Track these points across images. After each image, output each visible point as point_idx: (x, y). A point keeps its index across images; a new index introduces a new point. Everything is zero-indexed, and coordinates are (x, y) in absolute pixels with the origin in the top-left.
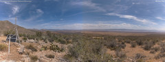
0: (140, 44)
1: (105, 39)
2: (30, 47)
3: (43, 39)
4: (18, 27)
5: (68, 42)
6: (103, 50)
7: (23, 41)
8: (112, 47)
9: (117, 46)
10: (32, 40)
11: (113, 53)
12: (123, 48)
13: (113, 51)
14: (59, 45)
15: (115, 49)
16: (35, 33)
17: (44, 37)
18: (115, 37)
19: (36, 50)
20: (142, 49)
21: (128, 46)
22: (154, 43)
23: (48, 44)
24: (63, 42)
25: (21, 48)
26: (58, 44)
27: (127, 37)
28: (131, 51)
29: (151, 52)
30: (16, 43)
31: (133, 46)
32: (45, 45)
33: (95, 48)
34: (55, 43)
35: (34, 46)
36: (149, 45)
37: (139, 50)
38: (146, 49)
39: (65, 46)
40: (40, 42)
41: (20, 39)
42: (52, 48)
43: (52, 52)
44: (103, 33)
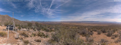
0: (104, 32)
1: (79, 28)
2: (23, 34)
3: (32, 28)
4: (15, 20)
5: (51, 31)
6: (77, 36)
7: (18, 30)
8: (83, 34)
9: (87, 33)
10: (25, 29)
11: (84, 38)
12: (92, 35)
13: (84, 37)
14: (45, 33)
15: (85, 36)
16: (27, 24)
17: (33, 27)
18: (85, 27)
19: (28, 37)
20: (105, 36)
21: (95, 33)
22: (114, 31)
23: (37, 32)
24: (47, 31)
25: (17, 34)
26: (43, 32)
27: (94, 27)
28: (97, 37)
29: (112, 38)
30: (13, 31)
31: (99, 34)
32: (34, 32)
33: (71, 35)
34: (41, 31)
35: (26, 33)
36: (110, 33)
37: (103, 36)
38: (109, 36)
39: (49, 33)
40: (31, 30)
41: (16, 28)
42: (39, 35)
43: (39, 38)
44: (77, 24)
